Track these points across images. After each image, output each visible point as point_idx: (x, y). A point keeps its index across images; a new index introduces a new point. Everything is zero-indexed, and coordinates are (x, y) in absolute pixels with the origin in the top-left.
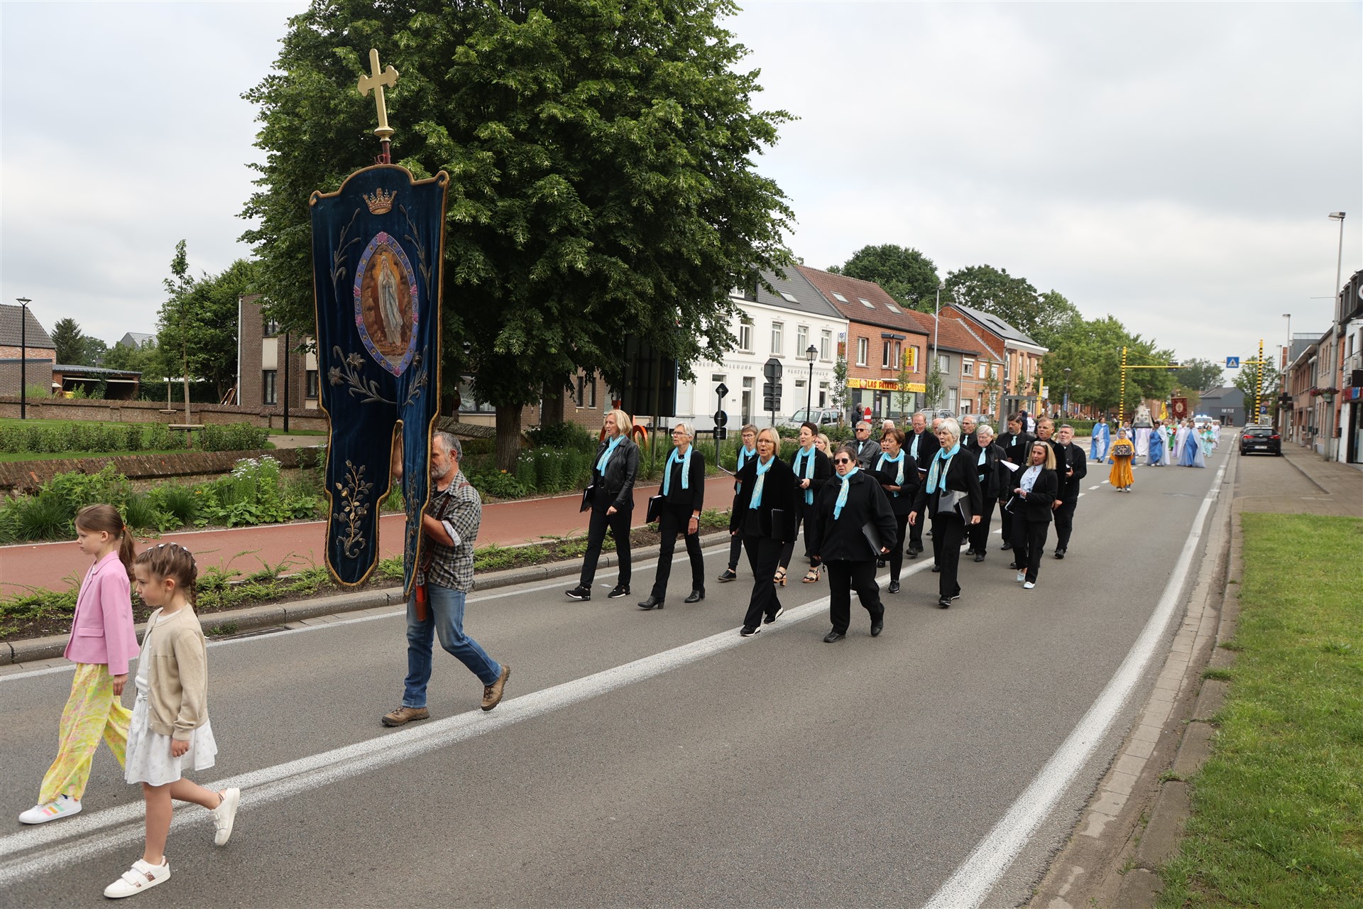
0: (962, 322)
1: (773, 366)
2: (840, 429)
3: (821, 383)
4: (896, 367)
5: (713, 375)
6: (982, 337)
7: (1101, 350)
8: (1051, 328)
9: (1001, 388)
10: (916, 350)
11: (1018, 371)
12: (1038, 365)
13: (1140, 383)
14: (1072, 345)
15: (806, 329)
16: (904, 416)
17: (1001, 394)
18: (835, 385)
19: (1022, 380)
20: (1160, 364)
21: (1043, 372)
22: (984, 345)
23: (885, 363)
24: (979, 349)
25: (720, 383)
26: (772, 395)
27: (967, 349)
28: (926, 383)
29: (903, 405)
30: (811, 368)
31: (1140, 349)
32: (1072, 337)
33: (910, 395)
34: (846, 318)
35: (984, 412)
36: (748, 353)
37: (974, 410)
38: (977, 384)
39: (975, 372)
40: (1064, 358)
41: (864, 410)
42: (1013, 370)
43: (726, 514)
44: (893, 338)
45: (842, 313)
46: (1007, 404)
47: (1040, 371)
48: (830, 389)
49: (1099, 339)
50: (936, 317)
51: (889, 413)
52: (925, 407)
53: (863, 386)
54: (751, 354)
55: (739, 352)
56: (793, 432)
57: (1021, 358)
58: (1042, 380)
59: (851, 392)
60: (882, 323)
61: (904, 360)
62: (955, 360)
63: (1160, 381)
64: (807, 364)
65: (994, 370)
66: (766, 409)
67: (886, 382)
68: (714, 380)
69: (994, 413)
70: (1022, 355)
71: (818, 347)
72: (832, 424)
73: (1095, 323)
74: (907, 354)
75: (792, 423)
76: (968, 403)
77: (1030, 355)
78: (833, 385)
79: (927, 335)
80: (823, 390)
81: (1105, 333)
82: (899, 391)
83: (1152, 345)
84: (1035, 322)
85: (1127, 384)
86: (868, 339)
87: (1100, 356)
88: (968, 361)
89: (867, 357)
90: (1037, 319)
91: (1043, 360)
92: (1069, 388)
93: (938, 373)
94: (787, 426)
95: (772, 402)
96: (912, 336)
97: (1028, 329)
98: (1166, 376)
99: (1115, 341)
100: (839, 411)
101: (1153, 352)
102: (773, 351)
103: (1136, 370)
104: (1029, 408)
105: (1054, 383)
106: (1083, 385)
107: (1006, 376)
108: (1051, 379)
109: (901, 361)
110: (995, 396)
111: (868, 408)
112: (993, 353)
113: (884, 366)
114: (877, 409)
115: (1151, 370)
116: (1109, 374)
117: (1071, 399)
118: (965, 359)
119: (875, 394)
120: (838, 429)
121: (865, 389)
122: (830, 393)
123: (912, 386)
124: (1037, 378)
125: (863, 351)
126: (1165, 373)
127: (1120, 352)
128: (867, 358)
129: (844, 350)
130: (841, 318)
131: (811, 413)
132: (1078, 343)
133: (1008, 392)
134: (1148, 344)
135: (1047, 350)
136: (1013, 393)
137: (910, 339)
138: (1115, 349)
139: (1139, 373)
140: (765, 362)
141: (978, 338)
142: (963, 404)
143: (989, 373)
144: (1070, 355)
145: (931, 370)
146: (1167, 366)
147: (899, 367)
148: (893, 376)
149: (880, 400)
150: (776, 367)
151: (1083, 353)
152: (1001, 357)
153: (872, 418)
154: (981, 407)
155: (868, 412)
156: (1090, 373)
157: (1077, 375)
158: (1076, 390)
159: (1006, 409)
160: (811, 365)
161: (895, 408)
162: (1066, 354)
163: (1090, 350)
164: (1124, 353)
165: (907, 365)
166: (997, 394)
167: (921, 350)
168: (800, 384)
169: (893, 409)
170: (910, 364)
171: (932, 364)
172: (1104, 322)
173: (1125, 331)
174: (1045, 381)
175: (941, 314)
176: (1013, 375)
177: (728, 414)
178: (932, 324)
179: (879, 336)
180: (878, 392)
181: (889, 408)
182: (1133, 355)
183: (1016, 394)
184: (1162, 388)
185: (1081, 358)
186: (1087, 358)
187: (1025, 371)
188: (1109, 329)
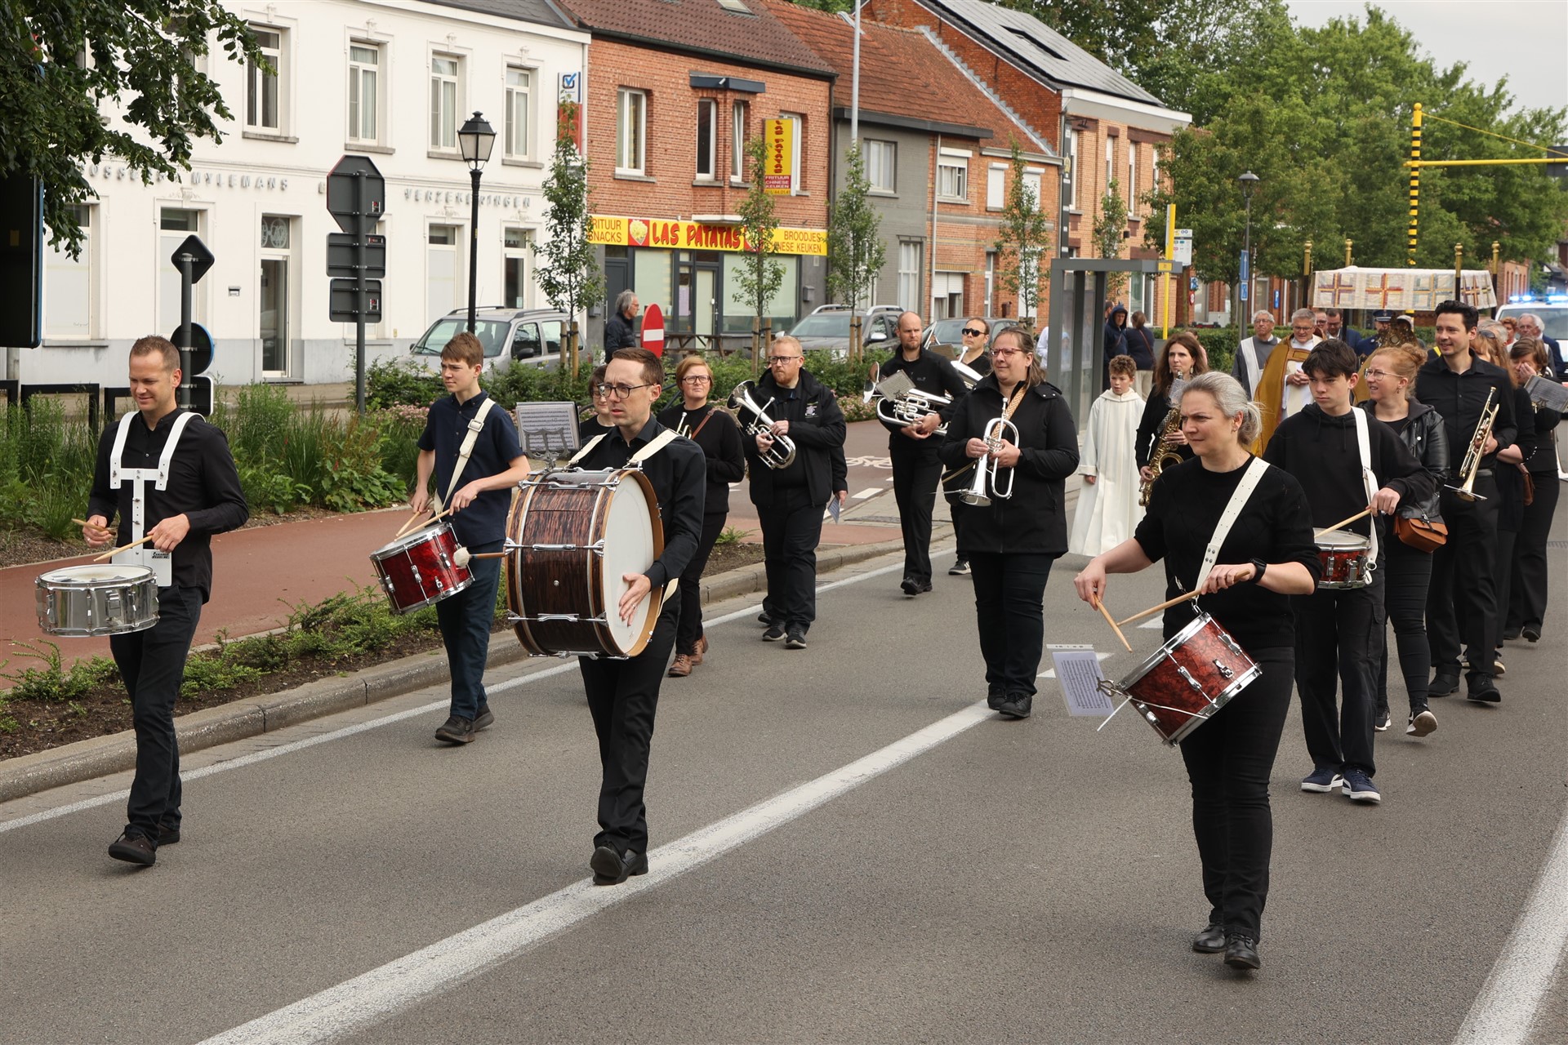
0: (931, 37)
1: (355, 179)
2: (572, 373)
3: (509, 231)
4: (736, 179)
5: (165, 211)
6: (994, 82)
7: (1350, 115)
8: (1199, 53)
9: (1052, 237)
10: (796, 125)
11: (1102, 183)
12: (1160, 164)
13: (1465, 210)
14: (1263, 101)
15: (456, 60)
16: (765, 329)
17: (1052, 254)
18: (549, 237)
19: (1113, 209)
20: (1524, 151)
21: (1176, 187)
22: (1001, 106)
23: (703, 167)
24: (983, 121)
25: (182, 236)
26: (355, 272)
27: (948, 120)
28: (828, 225)
29: (761, 293)
30: (476, 186)
31: (1463, 110)
32: (1260, 78)
33: (781, 263)
34: (582, 27)
35: (1005, 310)
36: (275, 139)
37: (972, 305)
38: (980, 227)
39: (973, 190)
40: (1237, 141)
41: (641, 312)
42: (1088, 180)
43: (215, 653)
44: (726, 88)
45: (568, 12)
46: (1069, 284)
47: (1168, 183)
48: (536, 250)
49: (1341, 81)
50: (855, 22)
51: (718, 321)
52: (829, 299)
53: (639, 238)
54: (286, 140)
55: (245, 136)
56: (422, 386)
57: (1109, 143)
58: (1172, 209)
59: (600, 262)
60: (691, 43)
61: (762, 157)
62: (913, 151)
63: (1524, 205)
64: (463, 172)
65: (1032, 181)
66: (335, 315)
67: (707, 227)
68: (166, 225)
69: (1033, 312)
70: (1113, 135)
71: (495, 118)
72: (546, 358)
73: (1328, 34)
74: (771, 137)
75: (420, 360)
76: (956, 285)
77: (1138, 136)
78: (544, 237)
79: (828, 78)
80: (514, 253)
81: (1358, 64)
82: (747, 253)
83: (1498, 95)
84: (1152, 32)
85: (1425, 217)
86: (649, 93)
87: (1345, 134)
88: (953, 156)
89: (648, 148)
90: (1156, 25)
91: (1176, 152)
92: (1255, 233)
93: (862, 193)
94: (404, 370)
95: (355, 295)
96: (783, 81)
97: (1131, 56)
98: (1544, 189)
99: (1391, 87)
100: (565, 317)
101: (1503, 117)
102: (354, 132)
103: (1452, 172)
104: (1137, 296)
105: (1208, 219)
106: (1296, 222)
107: (1067, 200)
108: (1199, 206)
109: (752, 159)
110: (1034, 263)
111: (654, 310)
112: (1028, 131)
113: (702, 177)
114: (684, 311)
115: (1497, 171)
116: (1373, 187)
117: (1262, 265)
118: (945, 150)
119: (676, 264)
120: (563, 373)
121: (646, 248)
122: (536, 264)
123: (788, 235)
124: (1159, 204)
125: (636, 132)
126: (1538, 181)
127: (1406, 117)
128: (649, 151)
129: (577, 127)
130: (562, 26)
131: (480, 327)
132: (1279, 95)
133: (1075, 247)
134: (1489, 92)
135: (1188, 118)
136: (1088, 252)
137: (778, 91)
138: (1389, 110)
139: (1463, 181)
140: (330, 165)
141: (981, 87)
142: (942, 287)
143: (1016, 194)
144: (1257, 131)
145: (842, 186)
146: (1545, 160)
147: (745, 179)
148: (729, 205)
149: (690, 280)
150: (364, 181)
151: (1295, 126)
152: (1052, 142)
153: (668, 337)
154: (996, 297)
155: (654, 317)
156: (1315, 184)
157: (1278, 195)
158: (1275, 240)
159: (1068, 301)
160: (476, 175)
161: (737, 307)
162: (1245, 128)
163: (1315, 115)
164: (1418, 123)
165: (770, 170)
166: (1040, 255)
167: (811, 126)
168: (441, 235)
169: (731, 309)
170: (778, 168)
171: (843, 169)
172: (1354, 28)
173: (1420, 56)
174: (1182, 212)
175: (869, 12)
176: (1088, 195)
177: (214, 332)
178: (842, 44)
179: (684, 83)
180: (684, 258)
181: (718, 305)
182: (1444, 127)
183: (1097, 255)
184: (1533, 227)
185: (1290, 140)
186: (1305, 140)
187: (1122, 187)
188: (1371, 51)
